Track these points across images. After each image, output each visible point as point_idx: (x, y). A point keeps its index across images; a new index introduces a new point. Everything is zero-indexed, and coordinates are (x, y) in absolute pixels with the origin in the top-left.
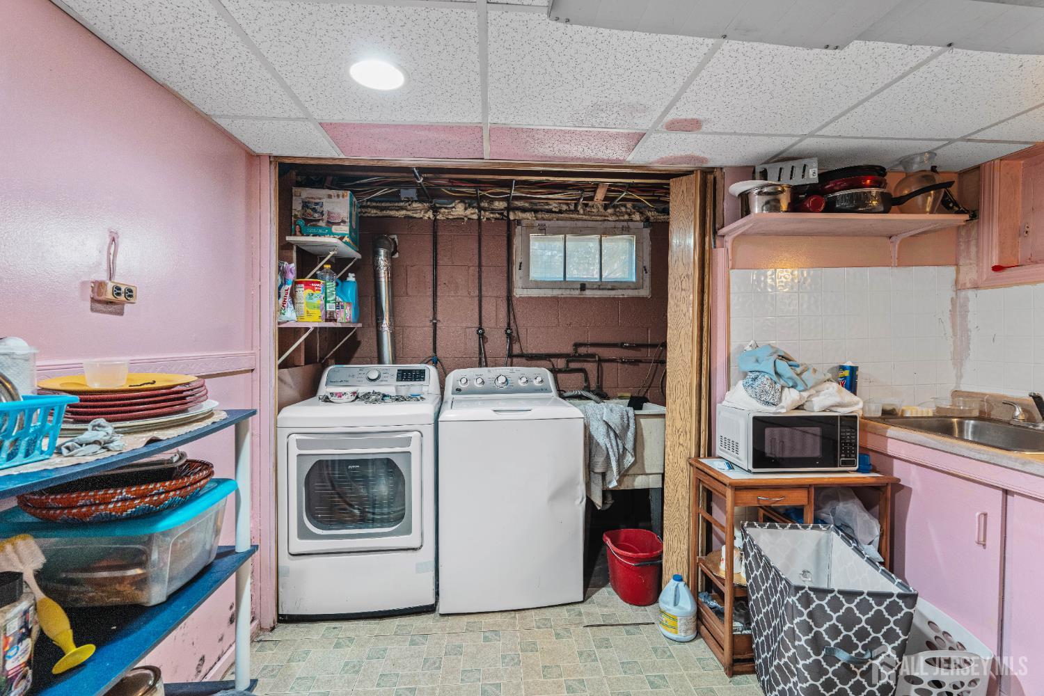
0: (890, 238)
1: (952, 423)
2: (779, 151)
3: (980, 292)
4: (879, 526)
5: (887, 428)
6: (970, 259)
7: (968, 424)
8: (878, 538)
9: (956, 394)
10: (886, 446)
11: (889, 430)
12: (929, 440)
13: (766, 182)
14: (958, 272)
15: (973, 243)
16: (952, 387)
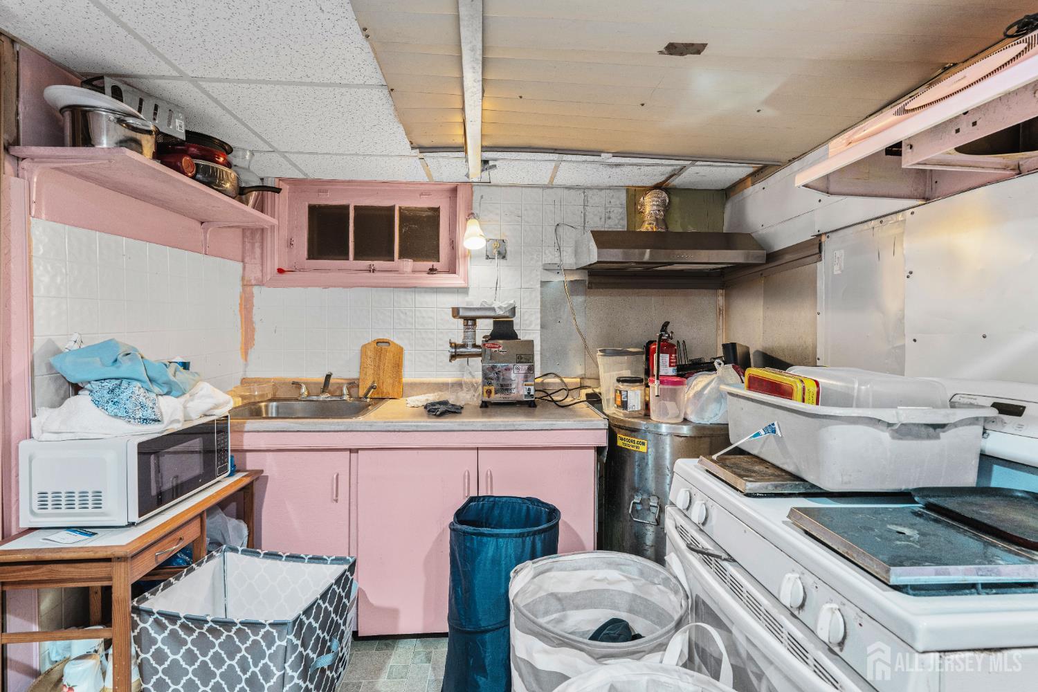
0: (202, 223)
1: (260, 408)
2: (129, 72)
3: (264, 289)
4: (246, 525)
5: (245, 423)
6: (255, 258)
7: (272, 406)
8: (247, 538)
9: (244, 381)
10: (242, 441)
11: (246, 425)
12: (292, 425)
13: (138, 114)
14: (244, 268)
15: (257, 245)
16: (240, 376)
